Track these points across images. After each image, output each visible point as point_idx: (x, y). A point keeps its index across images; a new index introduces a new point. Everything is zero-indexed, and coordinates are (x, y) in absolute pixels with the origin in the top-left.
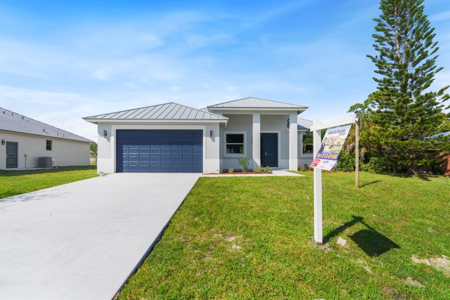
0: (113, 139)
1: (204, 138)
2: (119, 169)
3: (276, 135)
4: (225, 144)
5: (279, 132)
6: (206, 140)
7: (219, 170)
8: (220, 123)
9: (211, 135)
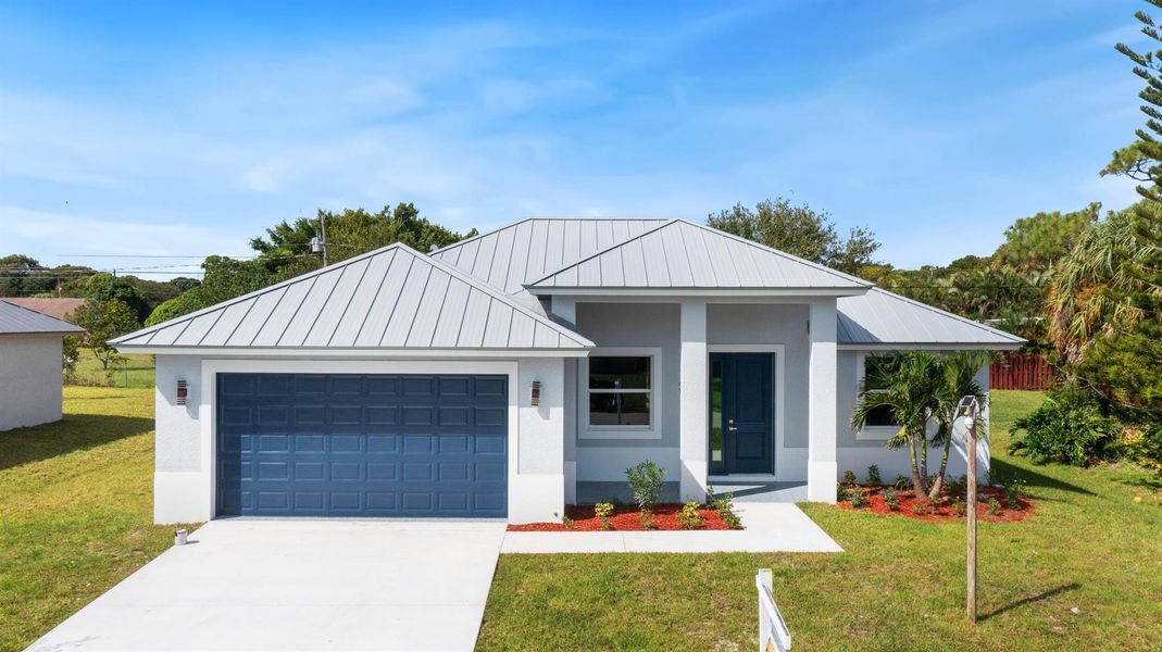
0: (207, 411)
1: (513, 410)
2: (228, 504)
3: (767, 360)
4: (586, 391)
5: (779, 351)
6: (519, 416)
7: (561, 513)
8: (566, 359)
9: (536, 393)
